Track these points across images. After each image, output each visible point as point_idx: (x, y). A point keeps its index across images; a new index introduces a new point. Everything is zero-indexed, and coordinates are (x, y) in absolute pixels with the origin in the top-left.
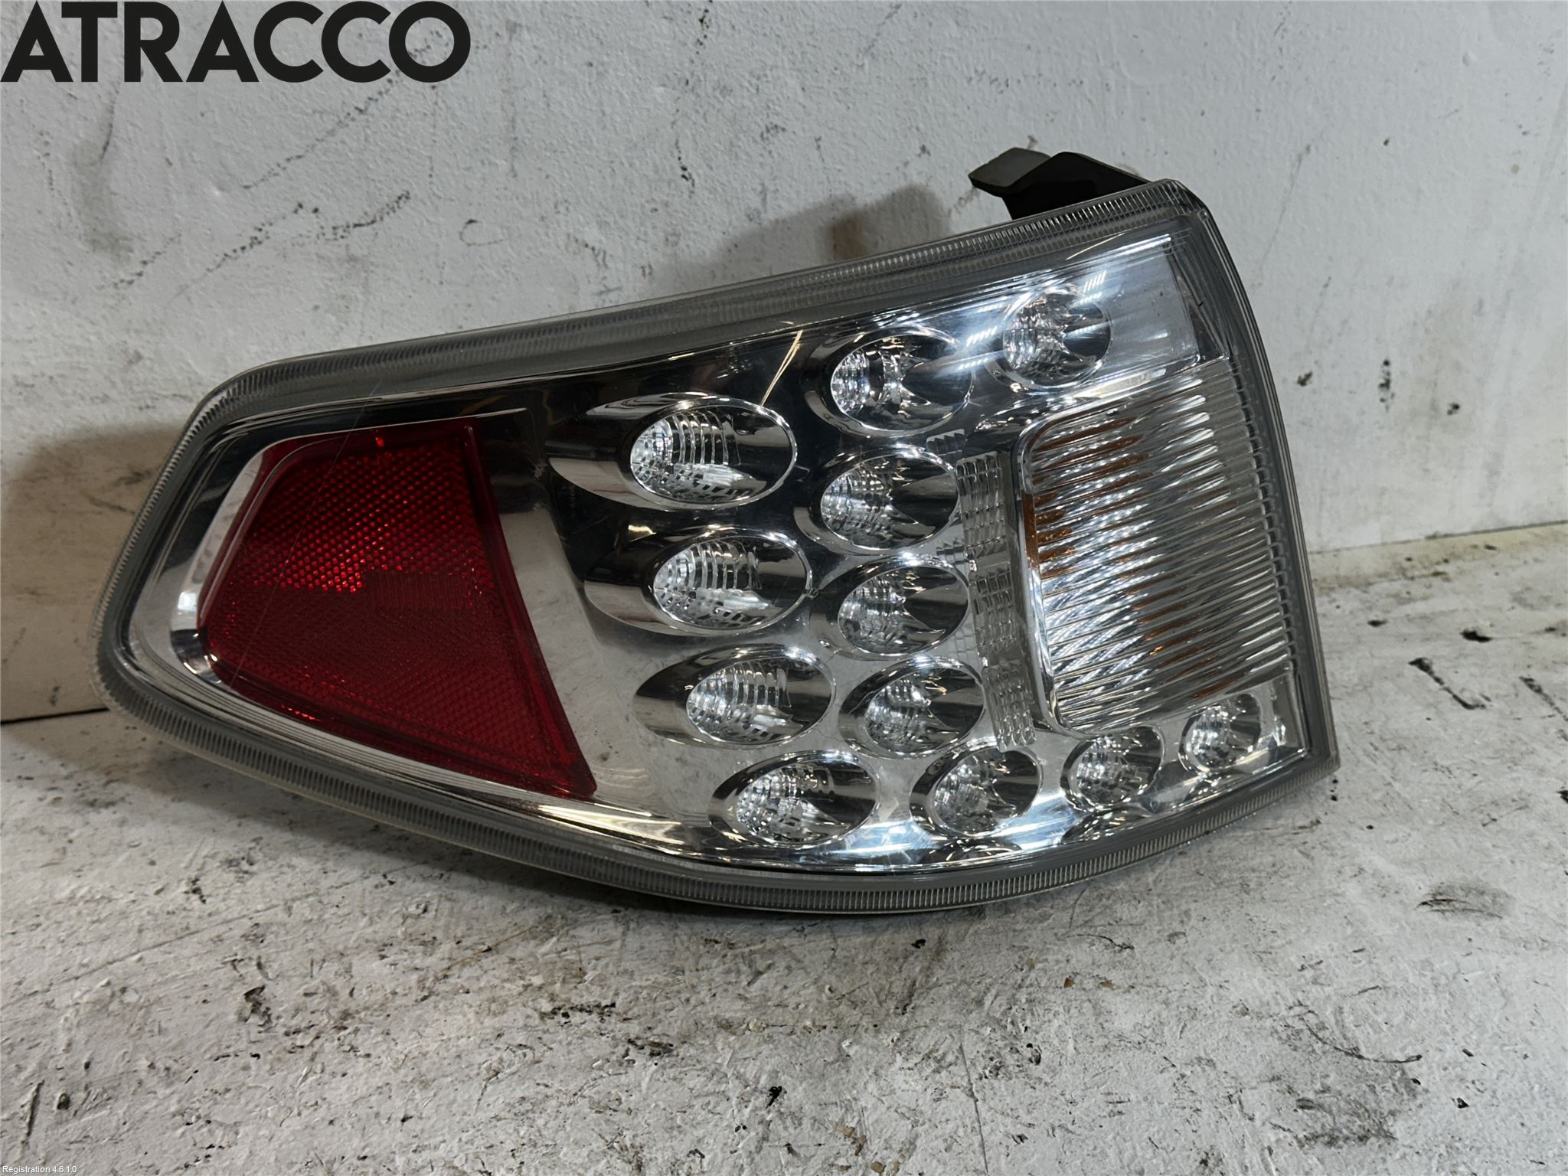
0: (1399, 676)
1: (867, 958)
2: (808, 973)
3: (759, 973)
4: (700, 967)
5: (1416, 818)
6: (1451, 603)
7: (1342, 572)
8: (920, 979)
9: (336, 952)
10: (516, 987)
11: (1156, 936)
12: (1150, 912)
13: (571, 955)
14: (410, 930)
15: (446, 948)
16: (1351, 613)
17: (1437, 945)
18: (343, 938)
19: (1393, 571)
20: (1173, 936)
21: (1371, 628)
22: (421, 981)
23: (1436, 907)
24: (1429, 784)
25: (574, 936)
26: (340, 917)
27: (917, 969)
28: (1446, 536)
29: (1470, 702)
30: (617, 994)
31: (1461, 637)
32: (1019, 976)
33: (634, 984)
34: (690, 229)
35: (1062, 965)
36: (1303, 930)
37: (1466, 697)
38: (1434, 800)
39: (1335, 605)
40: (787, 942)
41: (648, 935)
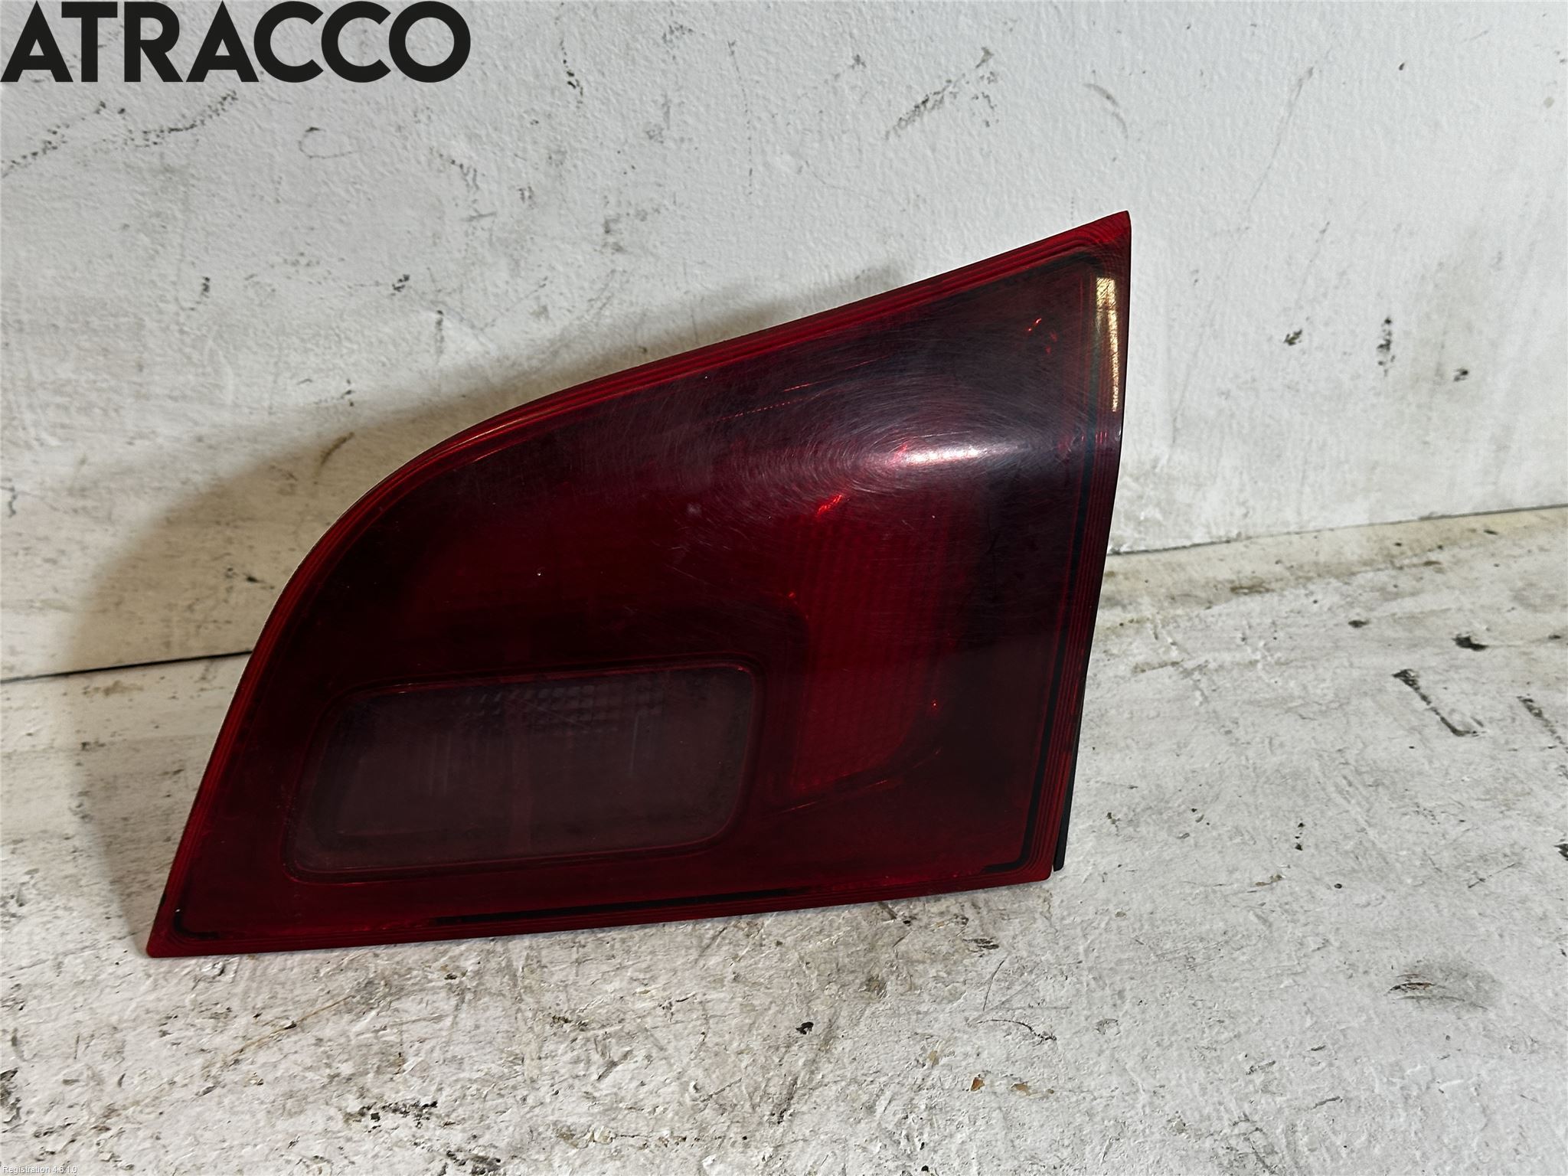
0: (1380, 690)
1: (743, 1046)
2: (671, 1065)
3: (613, 1064)
4: (543, 1055)
5: (1392, 876)
6: (1446, 600)
7: (1322, 559)
8: (803, 1076)
9: (108, 1025)
10: (320, 1077)
11: (1084, 1024)
12: (1078, 990)
13: (390, 1036)
14: (200, 998)
15: (242, 1022)
16: (1330, 609)
17: (1409, 1044)
18: (119, 1007)
19: (1380, 559)
20: (1102, 1025)
21: (1350, 629)
22: (206, 1067)
23: (1410, 994)
24: (1409, 831)
25: (396, 1010)
26: (118, 977)
27: (801, 1063)
28: (1443, 517)
29: (1460, 728)
30: (440, 1090)
31: (1454, 643)
32: (919, 1073)
33: (462, 1075)
34: (577, 145)
35: (971, 1060)
36: (1256, 1020)
37: (1455, 720)
38: (1414, 853)
39: (1312, 599)
40: (649, 1022)
41: (486, 1009)
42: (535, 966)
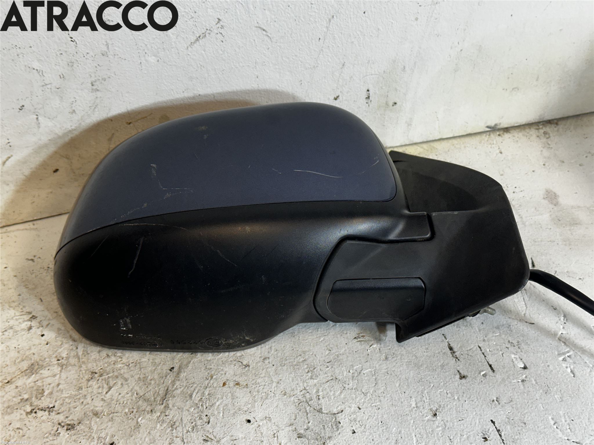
1: (152, 377)
2: (129, 387)
3: (110, 388)
4: (88, 386)
8: (170, 386)
10: (18, 400)
11: (259, 359)
13: (39, 383)
17: (356, 358)
20: (265, 359)
23: (359, 340)
25: (41, 374)
27: (170, 382)
30: (56, 401)
32: (207, 382)
33: (63, 396)
34: (78, 60)
35: (223, 376)
40: (122, 371)
41: (70, 371)
42: (86, 354)
